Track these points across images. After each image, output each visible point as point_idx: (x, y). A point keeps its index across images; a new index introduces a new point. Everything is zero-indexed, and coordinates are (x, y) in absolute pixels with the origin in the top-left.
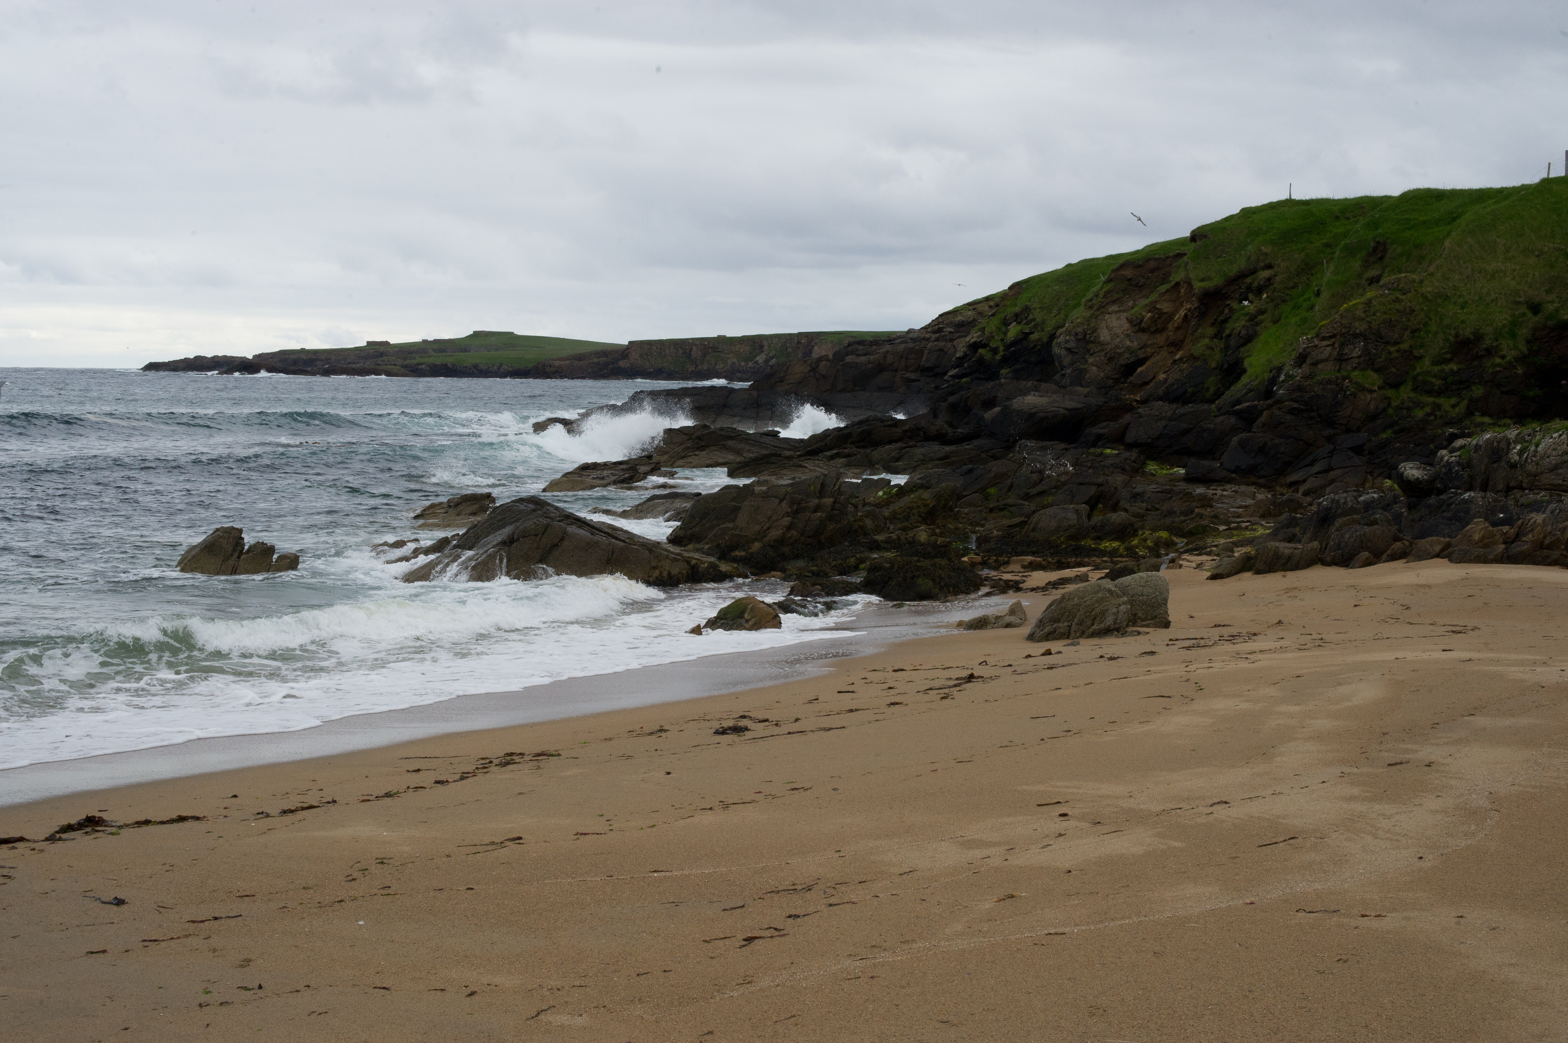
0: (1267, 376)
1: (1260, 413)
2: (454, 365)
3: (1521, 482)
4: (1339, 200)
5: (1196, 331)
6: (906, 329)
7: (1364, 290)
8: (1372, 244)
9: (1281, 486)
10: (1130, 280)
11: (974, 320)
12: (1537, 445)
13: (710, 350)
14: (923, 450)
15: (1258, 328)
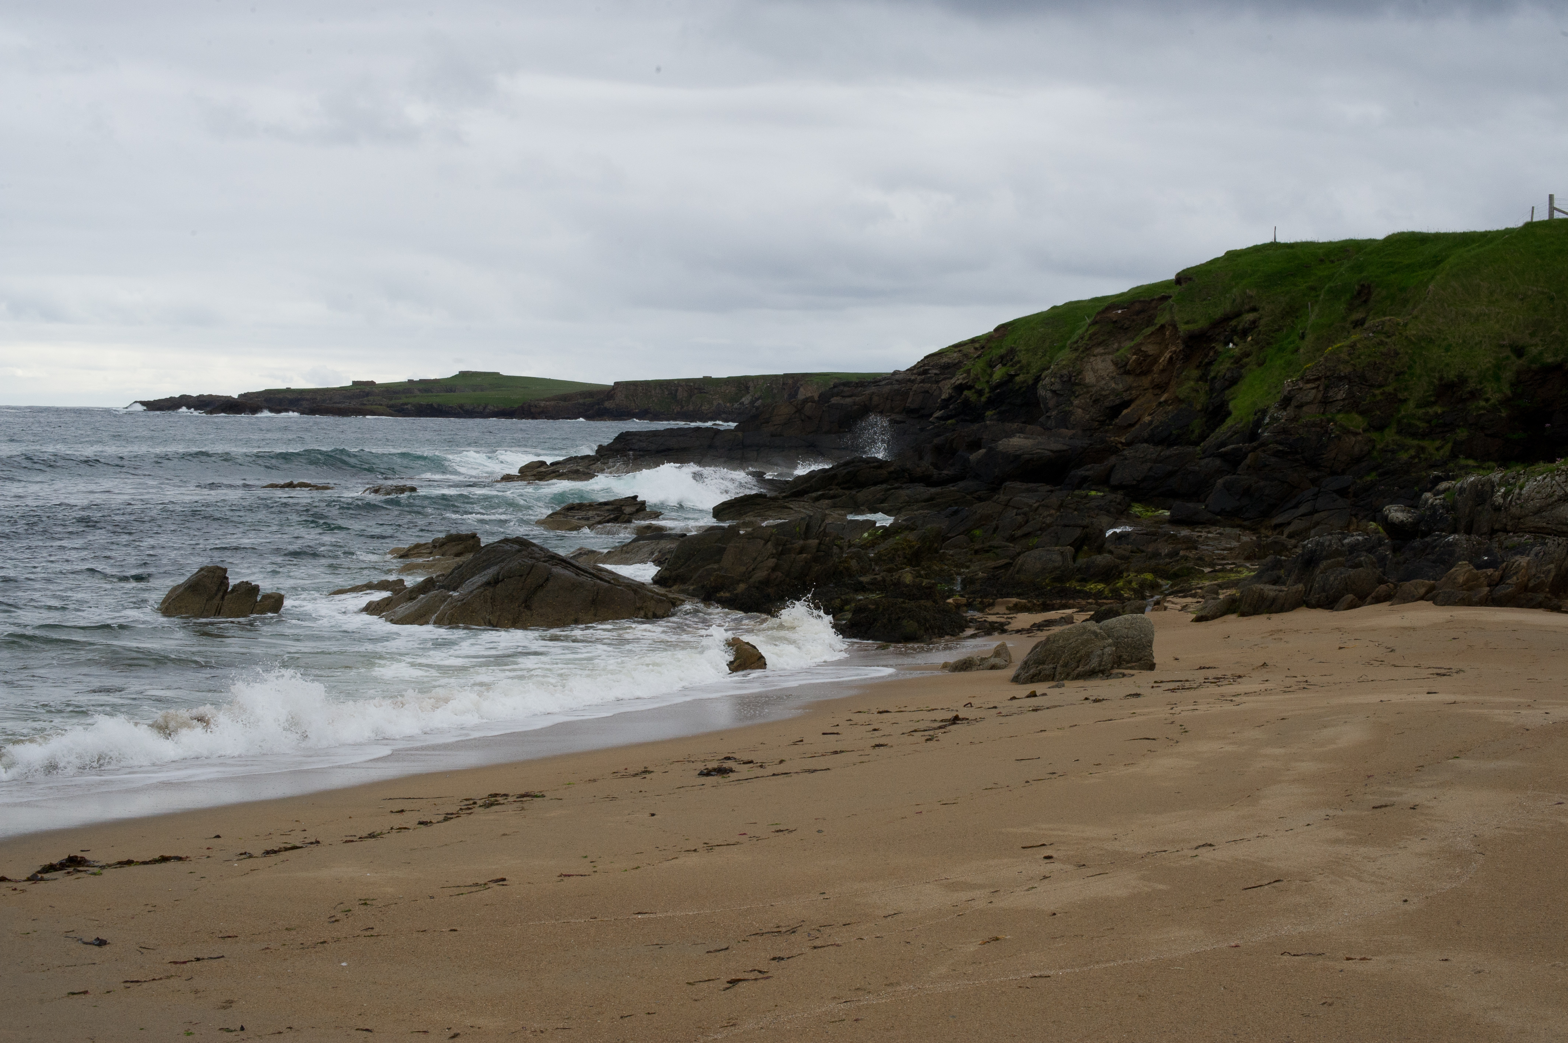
0: (1251, 418)
1: (1245, 456)
2: (439, 405)
3: (1506, 525)
4: (1323, 243)
5: (1182, 373)
6: (892, 371)
7: (1349, 332)
8: (1357, 287)
9: (1266, 528)
10: (1116, 322)
11: (960, 362)
12: (1521, 488)
13: (696, 391)
14: (908, 492)
15: (1243, 371)
